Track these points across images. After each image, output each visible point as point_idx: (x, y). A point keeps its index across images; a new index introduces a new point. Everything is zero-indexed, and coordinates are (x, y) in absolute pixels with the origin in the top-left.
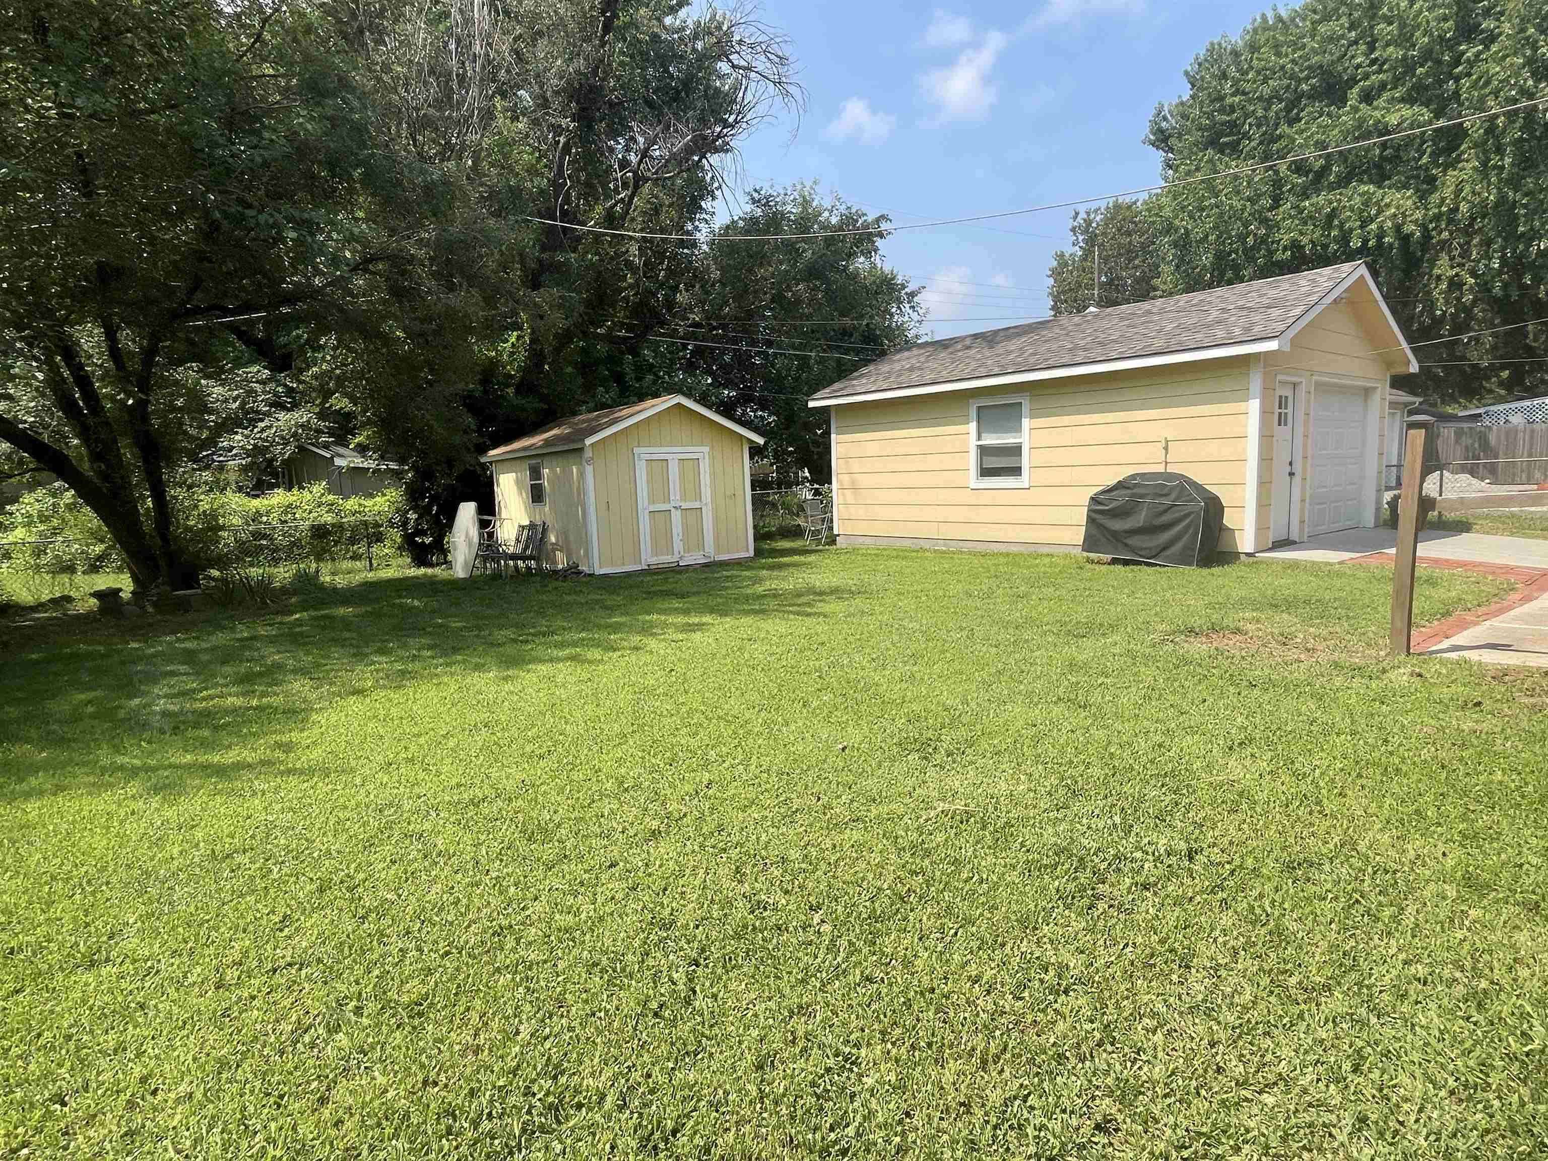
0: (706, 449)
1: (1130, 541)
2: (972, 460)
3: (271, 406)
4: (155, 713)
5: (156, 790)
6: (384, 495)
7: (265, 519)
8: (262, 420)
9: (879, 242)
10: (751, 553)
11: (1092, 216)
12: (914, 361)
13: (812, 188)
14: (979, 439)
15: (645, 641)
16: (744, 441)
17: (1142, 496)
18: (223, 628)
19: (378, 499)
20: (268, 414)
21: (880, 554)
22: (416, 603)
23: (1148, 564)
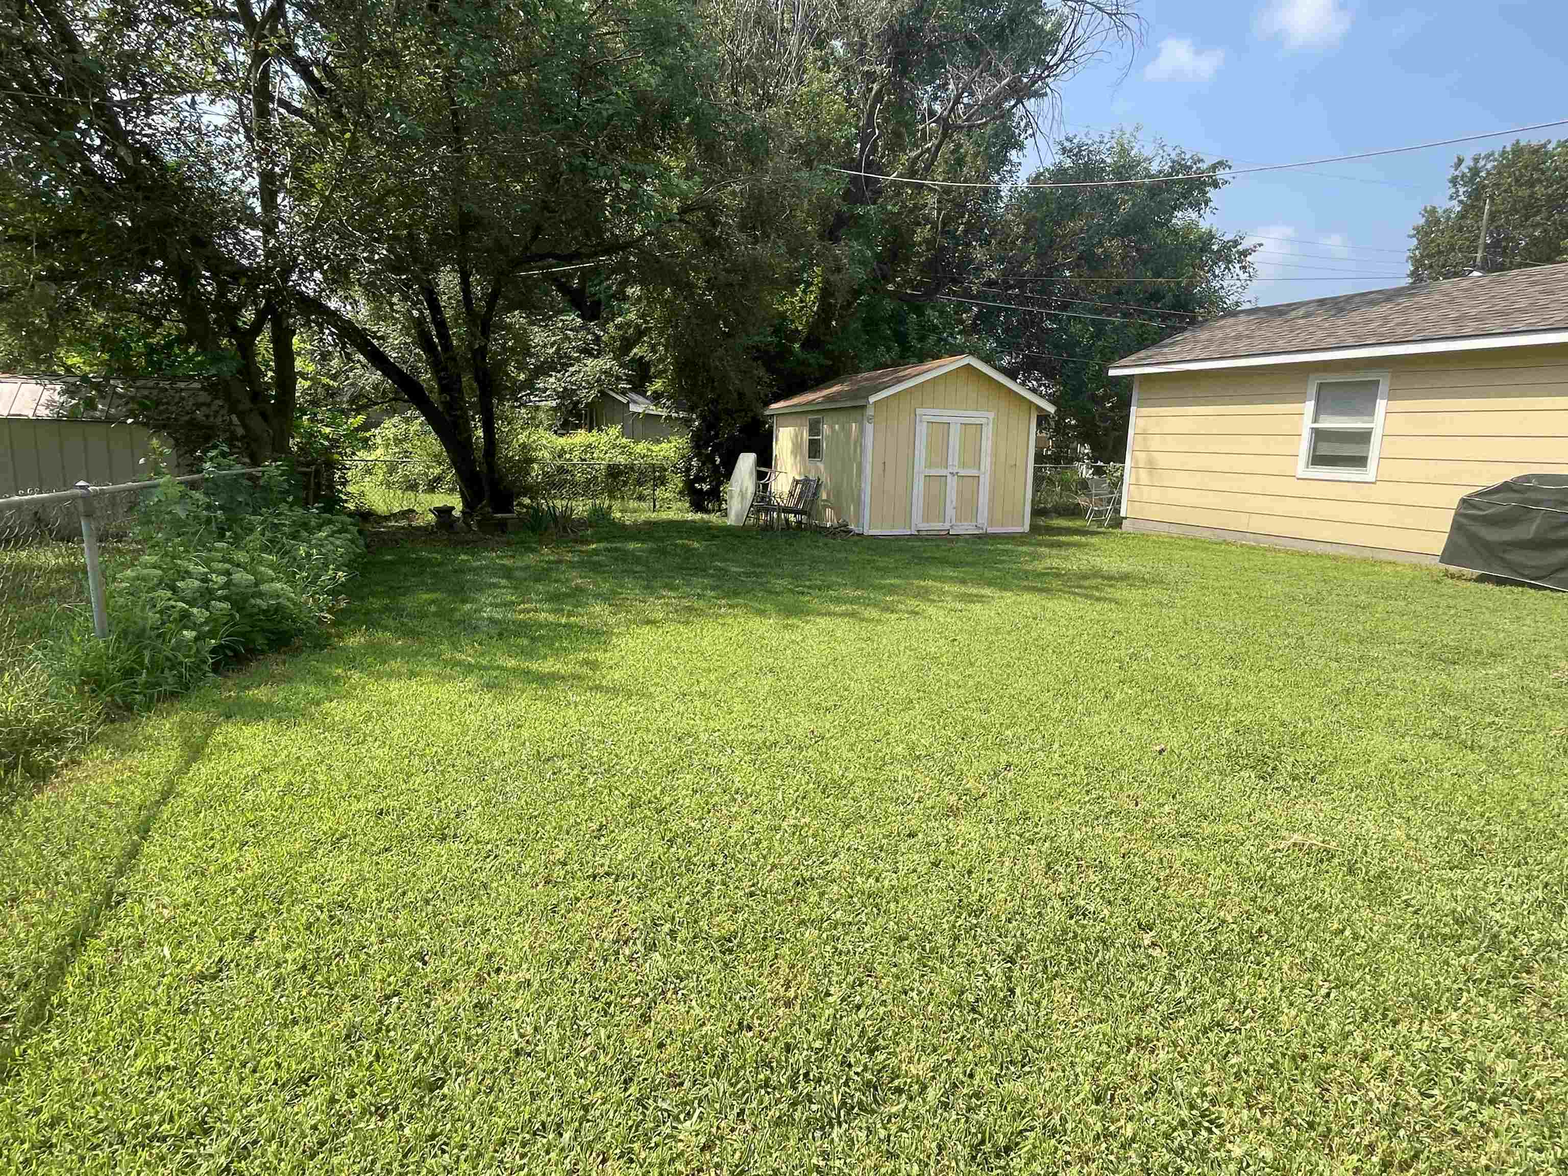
0: (991, 415)
1: (1508, 556)
2: (1303, 447)
3: (581, 352)
4: (483, 618)
5: (490, 687)
6: (670, 442)
7: (568, 456)
8: (572, 365)
9: (1211, 193)
10: (1026, 528)
11: (1482, 163)
12: (1240, 328)
13: (1132, 135)
14: (1315, 421)
15: (922, 606)
16: (1033, 409)
17: (1537, 503)
18: (533, 550)
19: (663, 445)
20: (578, 360)
21: (1173, 542)
22: (696, 545)
23: (1532, 586)
